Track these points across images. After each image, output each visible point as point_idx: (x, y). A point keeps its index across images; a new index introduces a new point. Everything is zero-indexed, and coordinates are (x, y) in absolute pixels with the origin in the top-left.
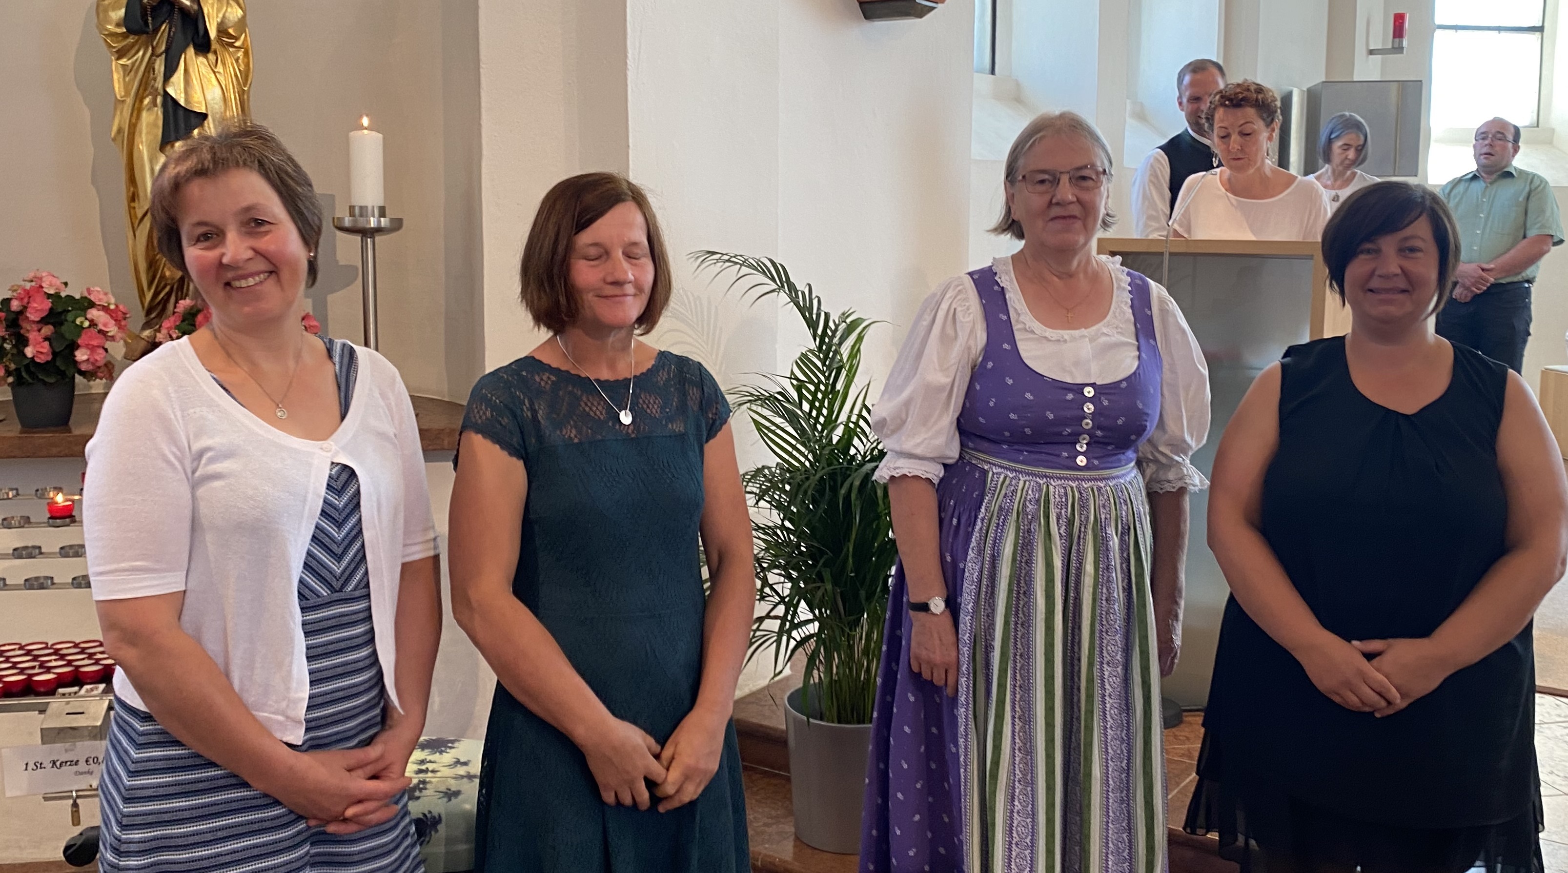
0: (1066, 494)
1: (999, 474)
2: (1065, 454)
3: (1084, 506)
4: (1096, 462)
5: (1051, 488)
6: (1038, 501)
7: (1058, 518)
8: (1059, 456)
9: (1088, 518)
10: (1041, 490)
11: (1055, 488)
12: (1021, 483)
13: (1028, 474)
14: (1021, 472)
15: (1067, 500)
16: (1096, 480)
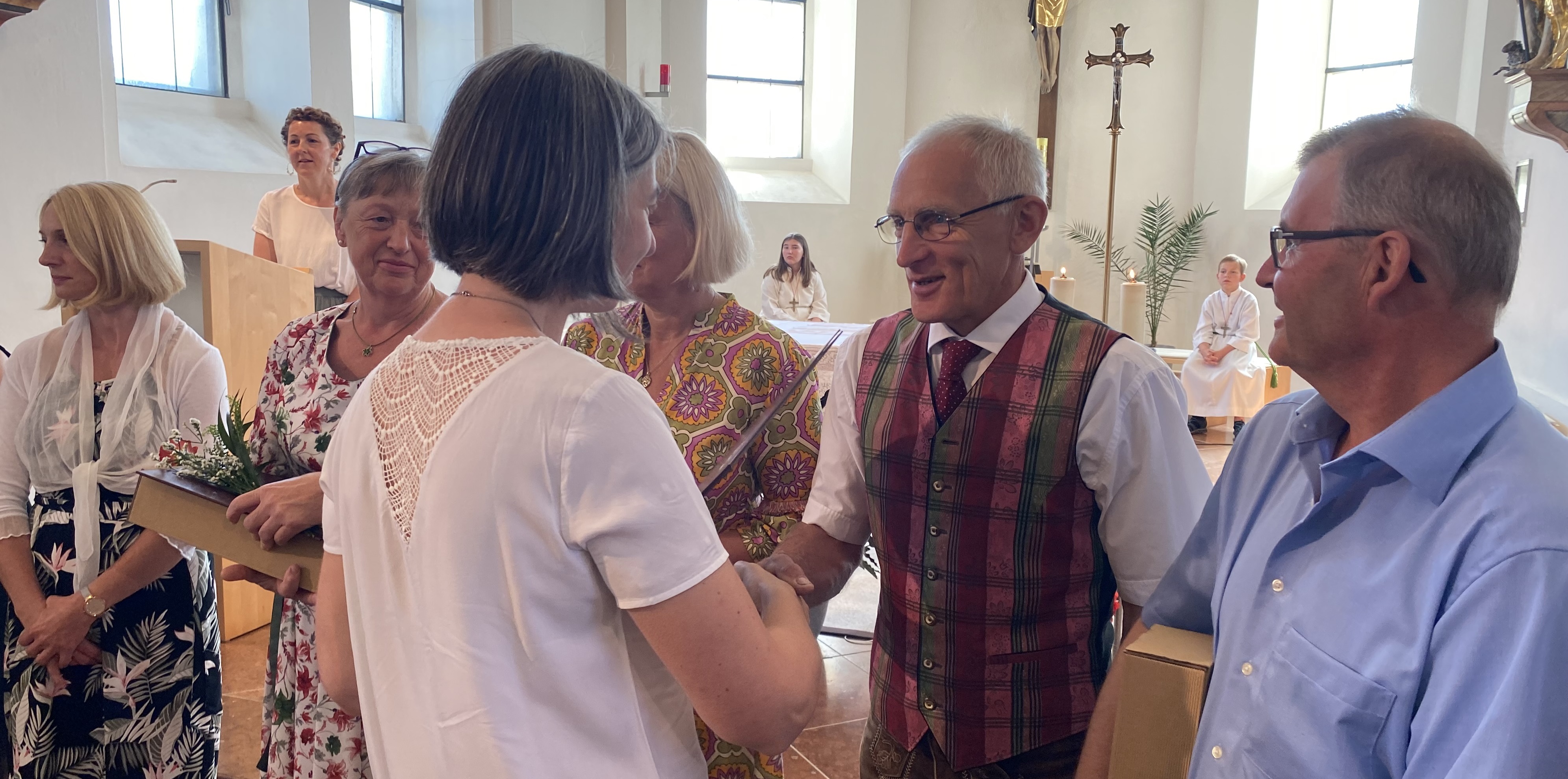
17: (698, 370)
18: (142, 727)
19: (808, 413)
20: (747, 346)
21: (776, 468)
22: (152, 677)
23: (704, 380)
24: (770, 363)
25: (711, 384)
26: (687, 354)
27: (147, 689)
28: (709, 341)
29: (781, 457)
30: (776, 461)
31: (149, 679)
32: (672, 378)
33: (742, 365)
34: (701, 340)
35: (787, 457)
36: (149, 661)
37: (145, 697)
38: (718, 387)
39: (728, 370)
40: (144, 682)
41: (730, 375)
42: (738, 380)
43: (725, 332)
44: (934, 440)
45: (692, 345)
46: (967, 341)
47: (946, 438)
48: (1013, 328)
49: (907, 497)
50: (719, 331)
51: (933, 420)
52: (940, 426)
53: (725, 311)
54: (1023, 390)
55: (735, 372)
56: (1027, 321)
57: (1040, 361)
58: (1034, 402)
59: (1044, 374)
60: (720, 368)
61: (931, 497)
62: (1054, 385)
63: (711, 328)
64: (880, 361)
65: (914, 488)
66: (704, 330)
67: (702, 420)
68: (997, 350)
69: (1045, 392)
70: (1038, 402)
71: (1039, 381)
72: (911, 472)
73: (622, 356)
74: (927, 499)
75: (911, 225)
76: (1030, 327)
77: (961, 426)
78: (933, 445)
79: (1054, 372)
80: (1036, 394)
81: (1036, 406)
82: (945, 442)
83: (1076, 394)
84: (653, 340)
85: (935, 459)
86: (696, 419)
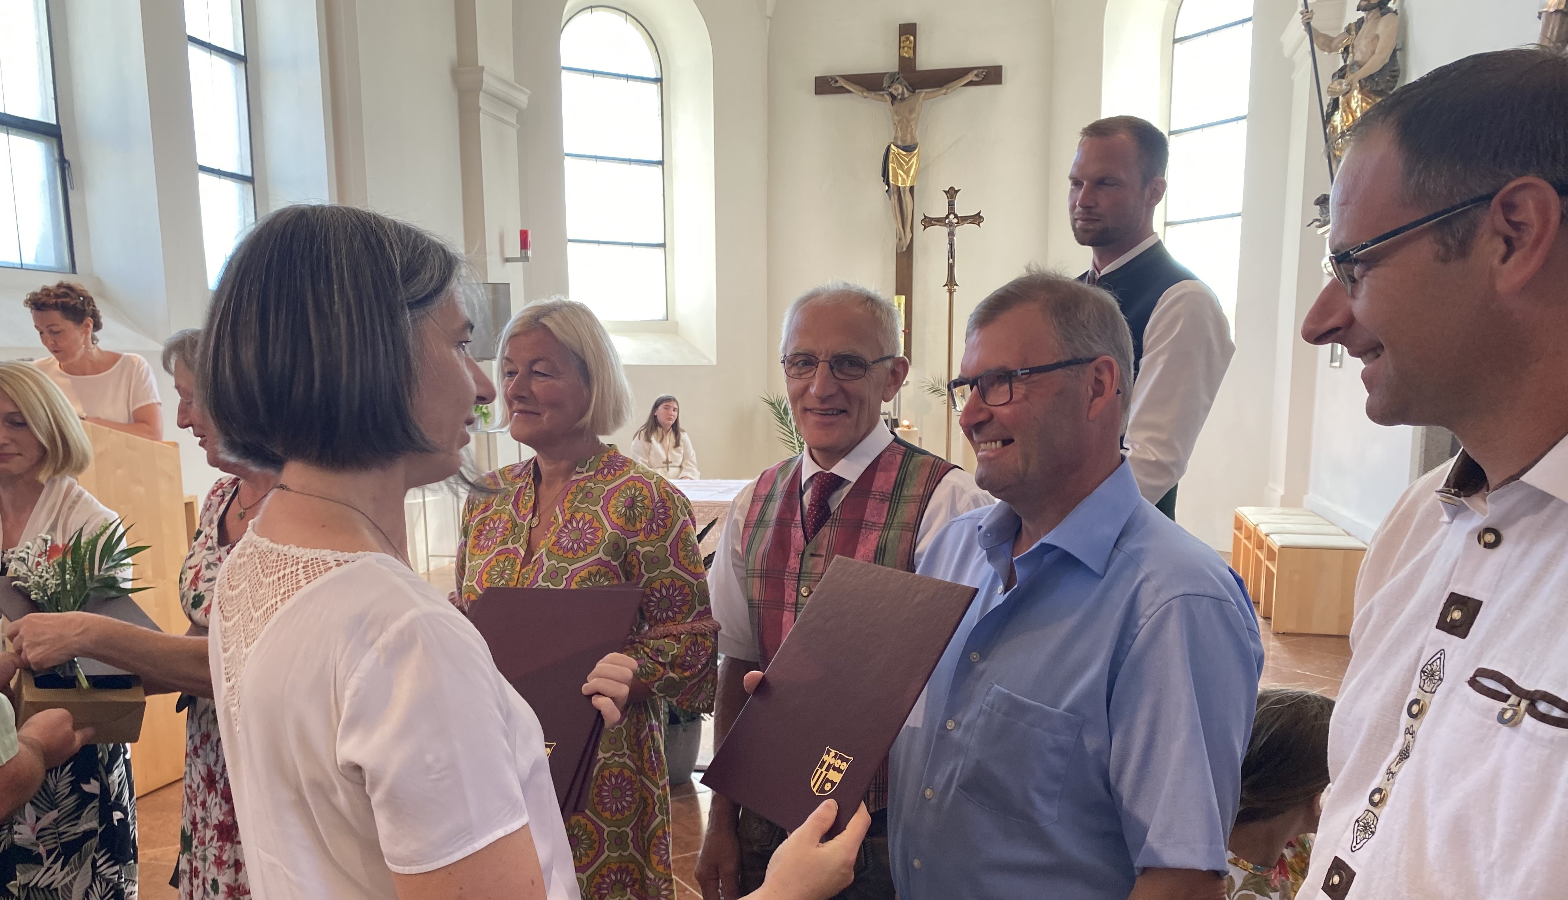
17: (578, 509)
18: (54, 874)
19: (681, 545)
20: (623, 488)
21: (653, 595)
22: (61, 826)
23: (583, 518)
24: (642, 501)
25: (589, 521)
26: (570, 497)
27: (55, 838)
28: (589, 484)
29: (657, 585)
30: (652, 589)
31: (58, 828)
32: (556, 518)
33: (618, 505)
34: (582, 484)
35: (662, 585)
36: (56, 811)
37: (54, 845)
38: (596, 524)
39: (605, 509)
40: (52, 831)
41: (606, 514)
42: (614, 517)
43: (605, 476)
44: (803, 555)
45: (574, 489)
46: (832, 474)
47: (813, 552)
48: (868, 462)
49: (780, 605)
50: (599, 477)
51: (802, 539)
52: (808, 543)
53: (605, 459)
54: (874, 511)
55: (611, 510)
56: (880, 456)
57: (888, 488)
58: (883, 521)
59: (892, 498)
60: (598, 508)
61: (800, 602)
62: (899, 507)
63: (592, 473)
64: (765, 501)
65: (786, 597)
66: (586, 474)
67: (581, 553)
68: (854, 480)
69: (892, 513)
70: (886, 521)
71: (888, 503)
72: (783, 584)
73: (516, 504)
74: (797, 604)
75: (827, 365)
76: (881, 460)
77: (825, 542)
78: (802, 558)
79: (900, 496)
80: (885, 514)
81: (885, 524)
82: (812, 555)
83: (915, 513)
84: (543, 487)
85: (804, 570)
86: (575, 552)
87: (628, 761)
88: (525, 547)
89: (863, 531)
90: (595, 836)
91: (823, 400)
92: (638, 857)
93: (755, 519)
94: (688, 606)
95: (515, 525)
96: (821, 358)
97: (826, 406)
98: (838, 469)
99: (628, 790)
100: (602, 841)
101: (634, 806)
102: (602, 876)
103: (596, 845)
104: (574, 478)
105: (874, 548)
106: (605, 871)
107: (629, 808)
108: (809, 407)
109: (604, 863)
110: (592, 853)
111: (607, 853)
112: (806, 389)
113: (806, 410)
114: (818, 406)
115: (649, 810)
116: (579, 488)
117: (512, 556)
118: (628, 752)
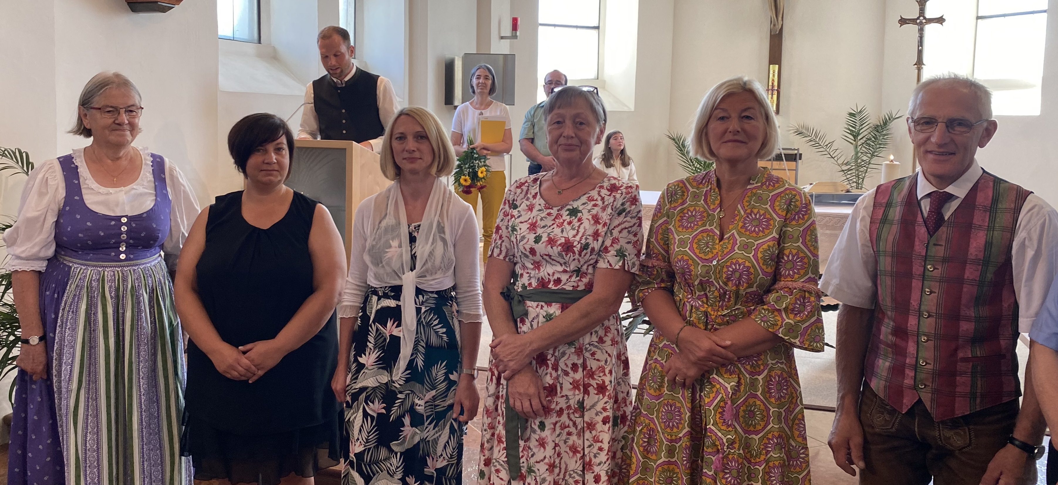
0: (114, 275)
1: (78, 268)
2: (113, 254)
3: (125, 280)
4: (132, 256)
5: (106, 273)
6: (99, 280)
7: (110, 287)
8: (110, 255)
9: (127, 286)
10: (100, 274)
11: (108, 273)
12: (89, 271)
13: (93, 266)
14: (89, 266)
15: (115, 278)
16: (133, 266)
17: (754, 207)
18: (429, 431)
20: (783, 194)
22: (437, 401)
23: (758, 212)
24: (795, 202)
25: (763, 214)
26: (747, 199)
27: (433, 408)
28: (758, 191)
29: (787, 252)
32: (739, 212)
33: (780, 205)
34: (754, 191)
35: (791, 252)
36: (435, 391)
37: (431, 413)
38: (768, 216)
39: (772, 207)
40: (432, 403)
41: (774, 210)
42: (780, 212)
43: (768, 187)
44: (928, 243)
45: (749, 194)
46: (945, 192)
47: (936, 243)
48: (970, 185)
49: (909, 275)
50: (764, 187)
51: (926, 233)
52: (931, 237)
53: (766, 176)
54: (979, 218)
55: (777, 208)
56: (977, 182)
57: (988, 203)
58: (987, 224)
59: (991, 210)
60: (768, 206)
61: (926, 274)
62: (997, 215)
63: (760, 184)
64: (886, 207)
65: (914, 270)
66: (756, 185)
67: (761, 234)
68: (963, 197)
69: (993, 219)
70: (989, 224)
71: (988, 213)
72: (912, 262)
73: (705, 200)
74: (924, 276)
75: (944, 124)
76: (979, 185)
77: (944, 236)
78: (927, 247)
79: (996, 209)
80: (987, 220)
81: (988, 226)
82: (935, 245)
83: (1011, 220)
84: (724, 191)
85: (929, 253)
86: (757, 233)
87: (785, 367)
88: (719, 228)
89: (973, 230)
90: (765, 413)
91: (940, 146)
92: (787, 429)
93: (880, 218)
94: (804, 271)
95: (709, 215)
96: (940, 120)
97: (942, 150)
98: (950, 189)
99: (785, 386)
100: (769, 416)
101: (787, 397)
102: (768, 439)
103: (765, 419)
104: (749, 187)
105: (983, 243)
106: (770, 436)
107: (784, 397)
108: (929, 150)
109: (769, 432)
110: (762, 424)
111: (771, 425)
112: (928, 138)
113: (927, 152)
114: (937, 150)
115: (794, 401)
116: (753, 194)
117: (711, 234)
118: (785, 362)
